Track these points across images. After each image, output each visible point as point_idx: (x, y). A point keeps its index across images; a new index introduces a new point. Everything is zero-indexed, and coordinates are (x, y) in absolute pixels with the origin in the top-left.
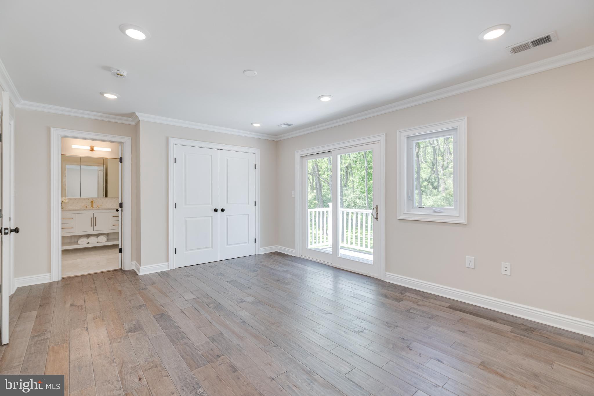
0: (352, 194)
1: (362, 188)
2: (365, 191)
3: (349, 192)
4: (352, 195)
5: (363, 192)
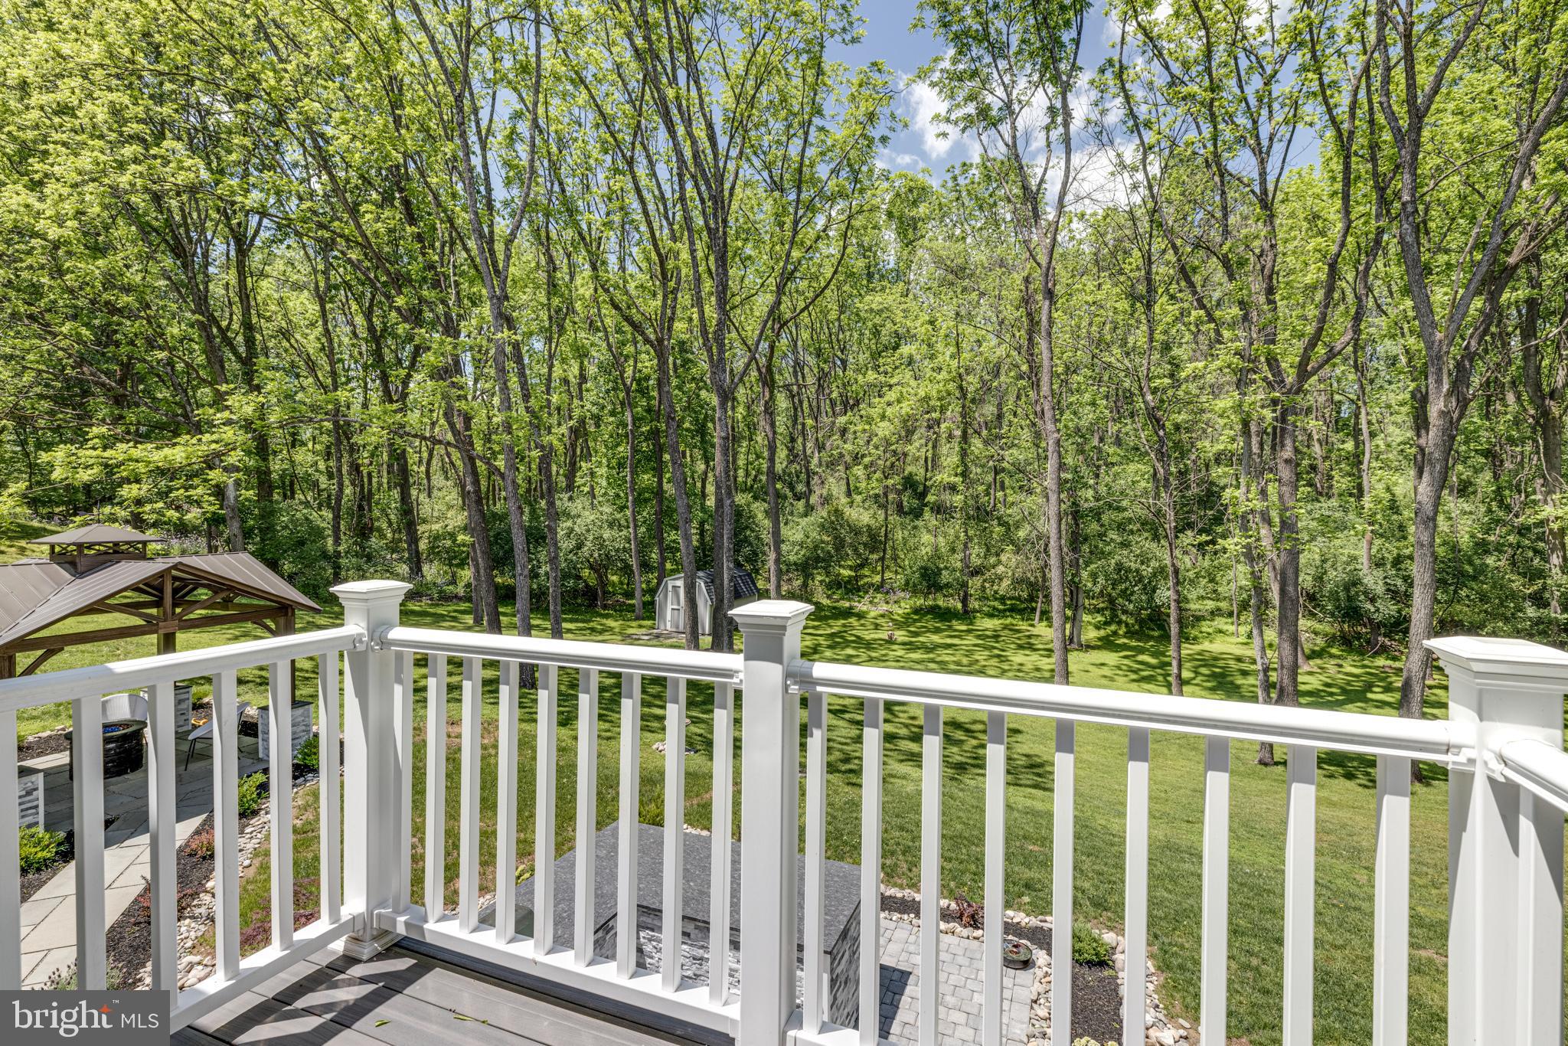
0: (587, 513)
1: (618, 496)
2: (629, 504)
3: (580, 506)
4: (589, 516)
5: (622, 508)
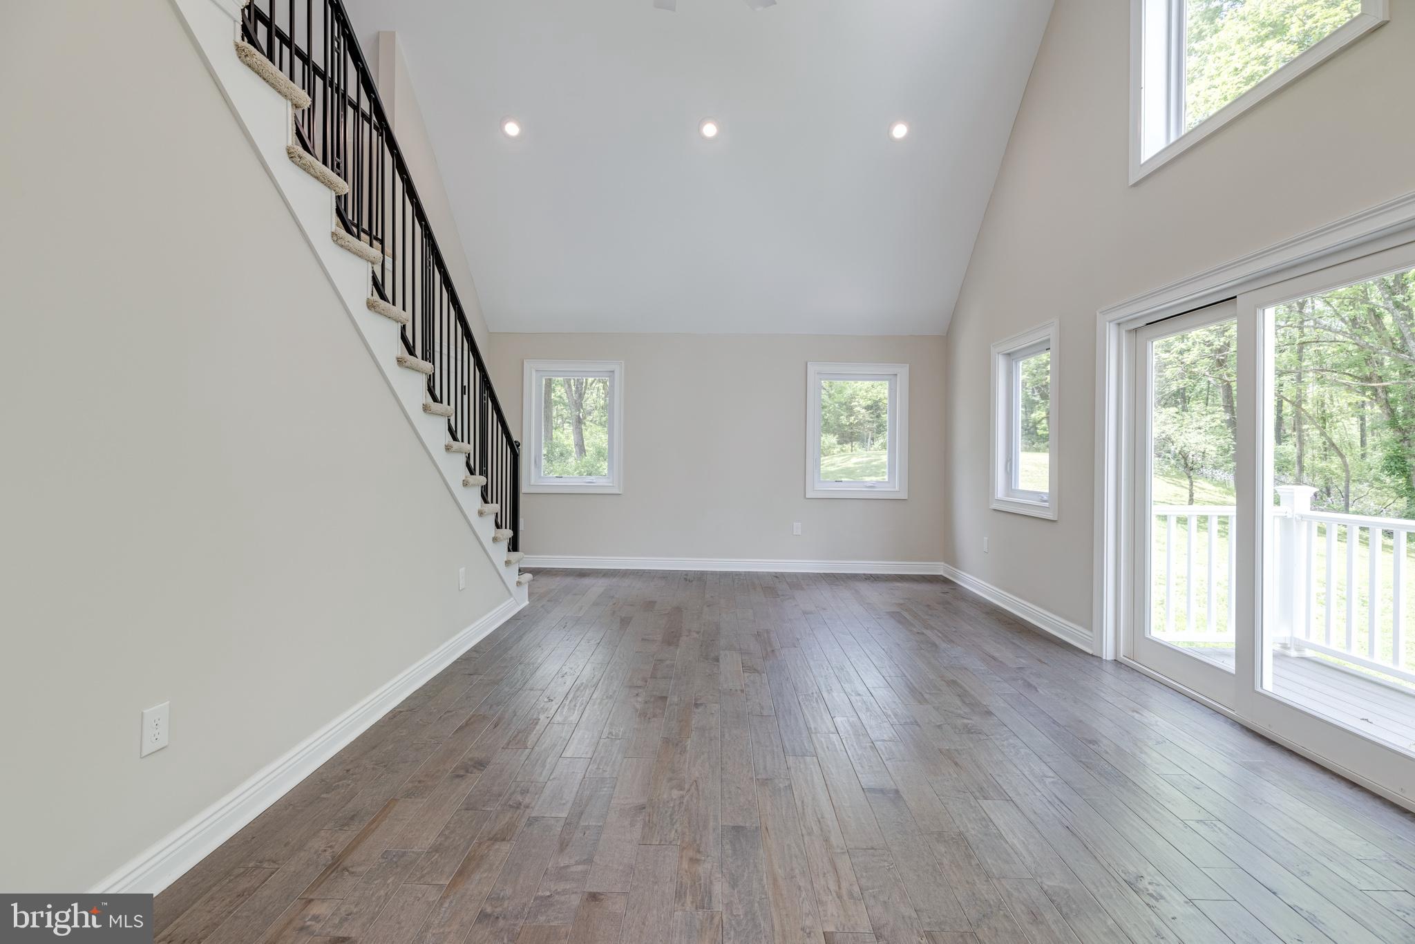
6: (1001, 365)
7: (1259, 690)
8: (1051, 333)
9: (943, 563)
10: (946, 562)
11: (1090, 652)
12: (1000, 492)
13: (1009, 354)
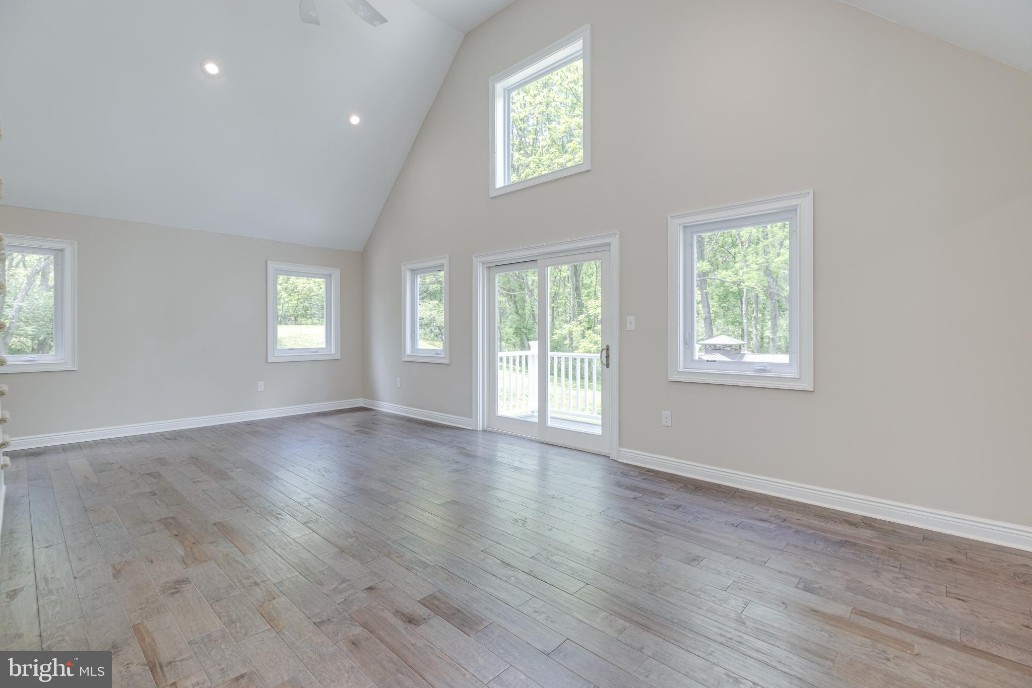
6: (408, 275)
7: (547, 426)
8: (445, 262)
9: (362, 399)
10: (364, 397)
11: (471, 429)
12: (409, 351)
13: (412, 270)
